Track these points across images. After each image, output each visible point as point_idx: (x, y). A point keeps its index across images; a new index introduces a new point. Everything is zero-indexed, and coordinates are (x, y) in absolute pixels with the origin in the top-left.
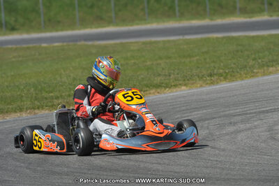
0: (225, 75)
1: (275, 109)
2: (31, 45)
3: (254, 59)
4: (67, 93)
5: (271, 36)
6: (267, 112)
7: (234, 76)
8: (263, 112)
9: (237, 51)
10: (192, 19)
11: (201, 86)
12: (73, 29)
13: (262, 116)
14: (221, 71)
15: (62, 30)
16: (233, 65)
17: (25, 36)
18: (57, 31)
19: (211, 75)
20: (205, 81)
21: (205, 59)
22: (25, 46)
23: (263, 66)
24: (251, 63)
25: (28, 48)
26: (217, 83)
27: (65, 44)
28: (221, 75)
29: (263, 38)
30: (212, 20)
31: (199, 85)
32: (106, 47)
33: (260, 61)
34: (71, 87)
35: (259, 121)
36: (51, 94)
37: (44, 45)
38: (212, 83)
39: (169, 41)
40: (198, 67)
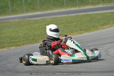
0: (86, 30)
1: (107, 43)
2: (6, 21)
3: (98, 23)
4: (22, 40)
5: (104, 13)
6: (104, 44)
7: (90, 30)
8: (103, 44)
9: (91, 20)
10: (71, 7)
11: (77, 35)
12: (23, 14)
13: (102, 46)
14: (85, 28)
15: (18, 14)
16: (89, 26)
17: (4, 17)
18: (16, 14)
19: (80, 30)
20: (78, 32)
21: (78, 24)
22: (4, 21)
23: (102, 25)
24: (97, 24)
25: (5, 22)
26: (83, 33)
27: (20, 20)
28: (84, 30)
29: (101, 14)
30: (79, 7)
31: (76, 34)
32: (37, 20)
33: (100, 23)
34: (24, 37)
35: (101, 48)
36: (16, 40)
37: (11, 21)
38: (81, 33)
39: (62, 17)
40: (75, 27)
